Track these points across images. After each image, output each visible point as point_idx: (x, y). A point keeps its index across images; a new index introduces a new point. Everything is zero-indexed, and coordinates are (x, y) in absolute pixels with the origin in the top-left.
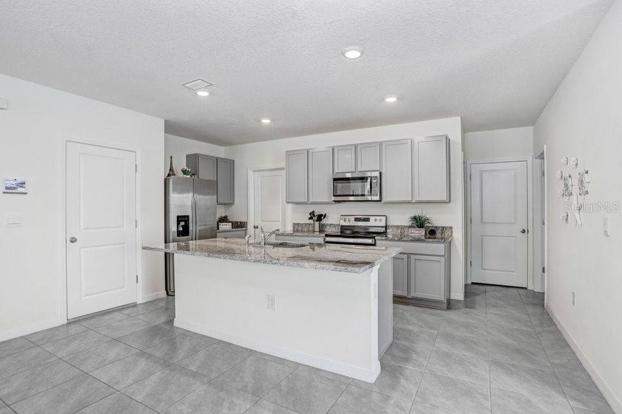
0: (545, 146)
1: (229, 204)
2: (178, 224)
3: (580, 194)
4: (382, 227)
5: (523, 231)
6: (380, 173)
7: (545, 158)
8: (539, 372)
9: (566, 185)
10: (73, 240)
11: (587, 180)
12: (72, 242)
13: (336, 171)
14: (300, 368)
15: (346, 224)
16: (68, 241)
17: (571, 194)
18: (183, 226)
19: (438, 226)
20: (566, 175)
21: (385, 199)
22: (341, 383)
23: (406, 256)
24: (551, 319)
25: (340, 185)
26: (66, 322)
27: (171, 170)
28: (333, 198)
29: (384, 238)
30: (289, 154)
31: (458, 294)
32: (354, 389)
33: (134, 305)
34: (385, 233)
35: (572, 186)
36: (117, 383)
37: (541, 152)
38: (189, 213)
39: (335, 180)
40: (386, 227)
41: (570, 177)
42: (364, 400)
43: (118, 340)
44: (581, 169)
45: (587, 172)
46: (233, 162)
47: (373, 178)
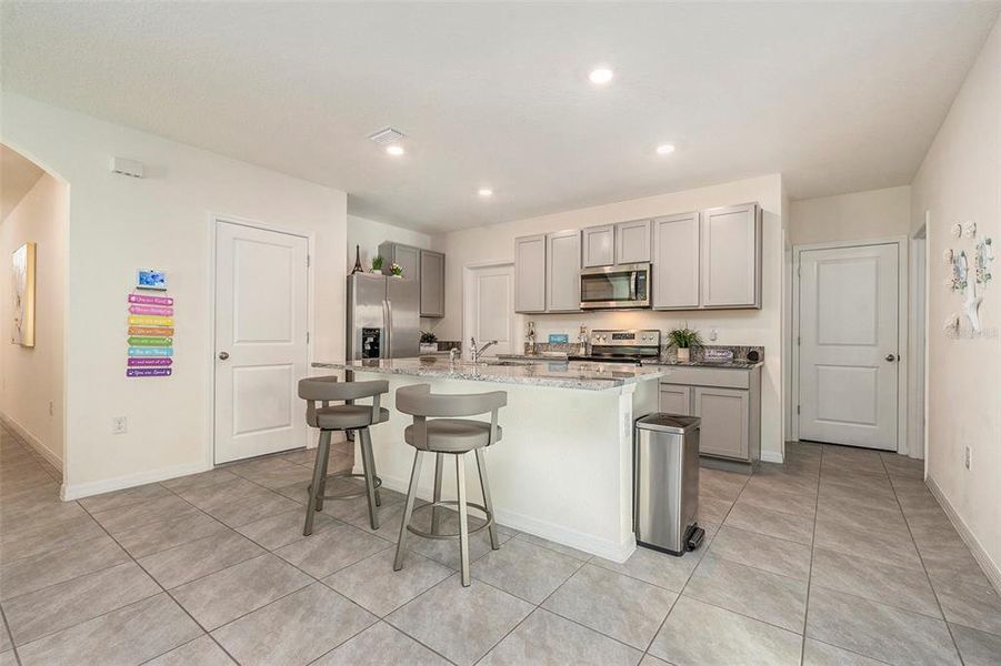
0: (928, 213)
1: (435, 318)
2: (365, 340)
3: (979, 282)
4: (654, 347)
5: (890, 359)
6: (651, 265)
7: (928, 236)
8: (898, 571)
9: (957, 270)
10: (224, 357)
11: (989, 255)
12: (222, 358)
13: (586, 265)
14: (519, 536)
15: (602, 343)
16: (217, 357)
17: (965, 284)
18: (371, 344)
19: (741, 345)
20: (957, 254)
21: (656, 305)
22: (574, 560)
23: (687, 389)
24: (933, 499)
25: (591, 285)
26: (212, 467)
27: (358, 265)
28: (583, 305)
29: (654, 362)
30: (521, 241)
31: (773, 453)
32: (593, 569)
33: (303, 450)
34: (658, 356)
35: (967, 270)
36: (270, 542)
37: (921, 225)
38: (379, 325)
39: (583, 277)
40: (659, 347)
41: (963, 255)
42: (605, 584)
43: (277, 492)
44: (981, 238)
45: (989, 242)
46: (443, 257)
47: (640, 273)
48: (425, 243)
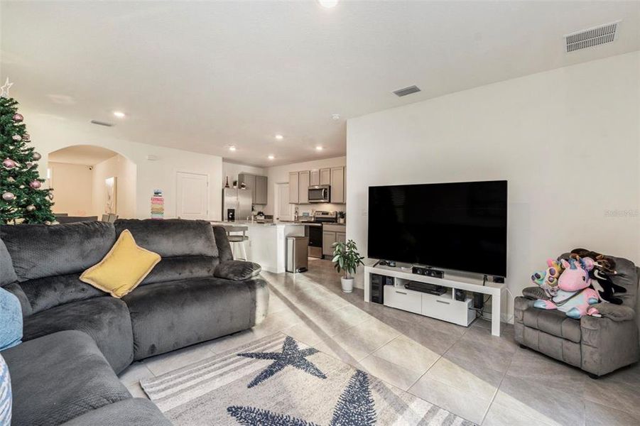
2: (229, 213)
6: (330, 186)
13: (310, 184)
15: (319, 216)
18: (231, 215)
21: (332, 201)
23: (335, 233)
25: (311, 193)
27: (227, 184)
28: (309, 201)
30: (291, 174)
38: (235, 207)
39: (309, 190)
40: (336, 218)
46: (267, 178)
47: (326, 189)
48: (260, 172)
